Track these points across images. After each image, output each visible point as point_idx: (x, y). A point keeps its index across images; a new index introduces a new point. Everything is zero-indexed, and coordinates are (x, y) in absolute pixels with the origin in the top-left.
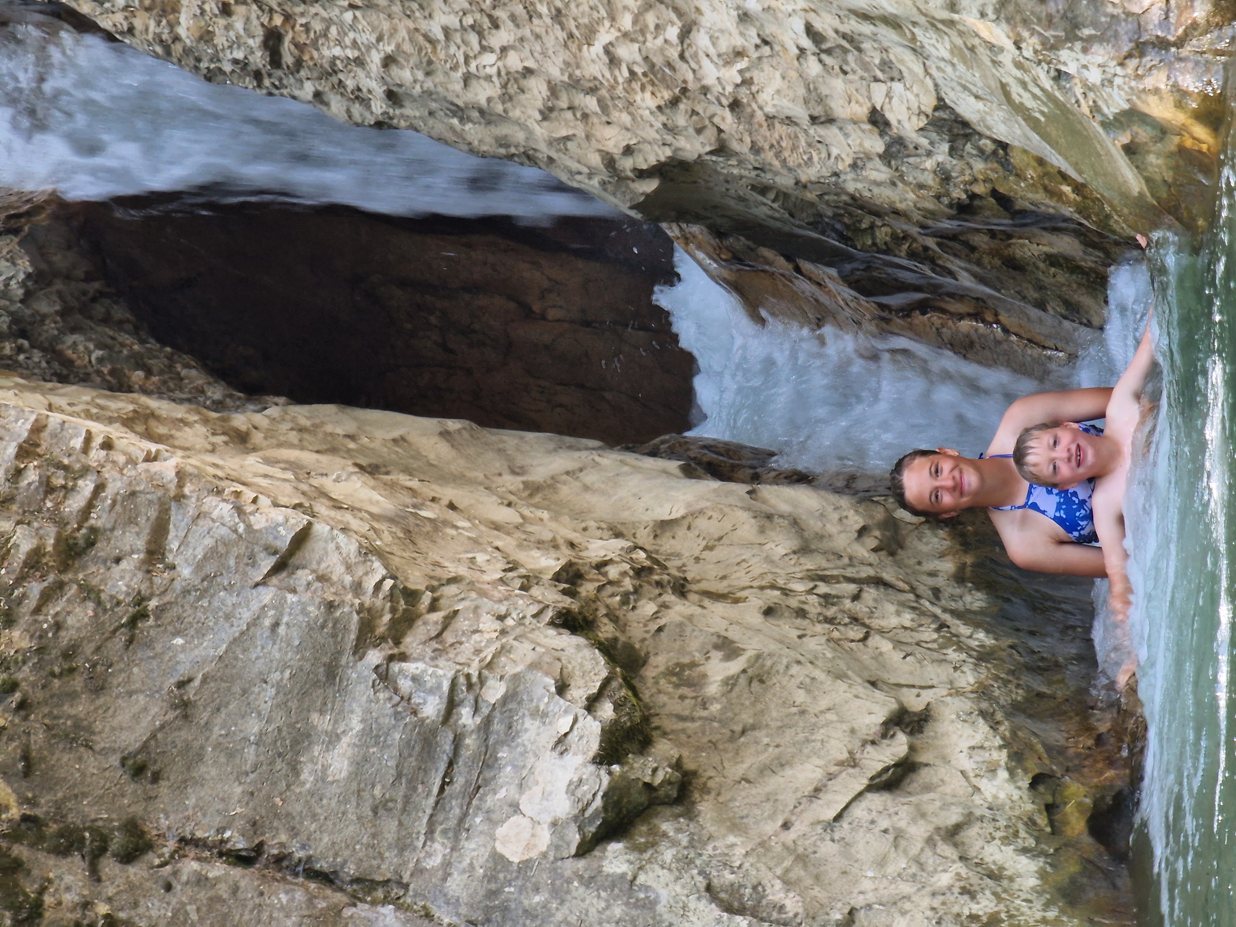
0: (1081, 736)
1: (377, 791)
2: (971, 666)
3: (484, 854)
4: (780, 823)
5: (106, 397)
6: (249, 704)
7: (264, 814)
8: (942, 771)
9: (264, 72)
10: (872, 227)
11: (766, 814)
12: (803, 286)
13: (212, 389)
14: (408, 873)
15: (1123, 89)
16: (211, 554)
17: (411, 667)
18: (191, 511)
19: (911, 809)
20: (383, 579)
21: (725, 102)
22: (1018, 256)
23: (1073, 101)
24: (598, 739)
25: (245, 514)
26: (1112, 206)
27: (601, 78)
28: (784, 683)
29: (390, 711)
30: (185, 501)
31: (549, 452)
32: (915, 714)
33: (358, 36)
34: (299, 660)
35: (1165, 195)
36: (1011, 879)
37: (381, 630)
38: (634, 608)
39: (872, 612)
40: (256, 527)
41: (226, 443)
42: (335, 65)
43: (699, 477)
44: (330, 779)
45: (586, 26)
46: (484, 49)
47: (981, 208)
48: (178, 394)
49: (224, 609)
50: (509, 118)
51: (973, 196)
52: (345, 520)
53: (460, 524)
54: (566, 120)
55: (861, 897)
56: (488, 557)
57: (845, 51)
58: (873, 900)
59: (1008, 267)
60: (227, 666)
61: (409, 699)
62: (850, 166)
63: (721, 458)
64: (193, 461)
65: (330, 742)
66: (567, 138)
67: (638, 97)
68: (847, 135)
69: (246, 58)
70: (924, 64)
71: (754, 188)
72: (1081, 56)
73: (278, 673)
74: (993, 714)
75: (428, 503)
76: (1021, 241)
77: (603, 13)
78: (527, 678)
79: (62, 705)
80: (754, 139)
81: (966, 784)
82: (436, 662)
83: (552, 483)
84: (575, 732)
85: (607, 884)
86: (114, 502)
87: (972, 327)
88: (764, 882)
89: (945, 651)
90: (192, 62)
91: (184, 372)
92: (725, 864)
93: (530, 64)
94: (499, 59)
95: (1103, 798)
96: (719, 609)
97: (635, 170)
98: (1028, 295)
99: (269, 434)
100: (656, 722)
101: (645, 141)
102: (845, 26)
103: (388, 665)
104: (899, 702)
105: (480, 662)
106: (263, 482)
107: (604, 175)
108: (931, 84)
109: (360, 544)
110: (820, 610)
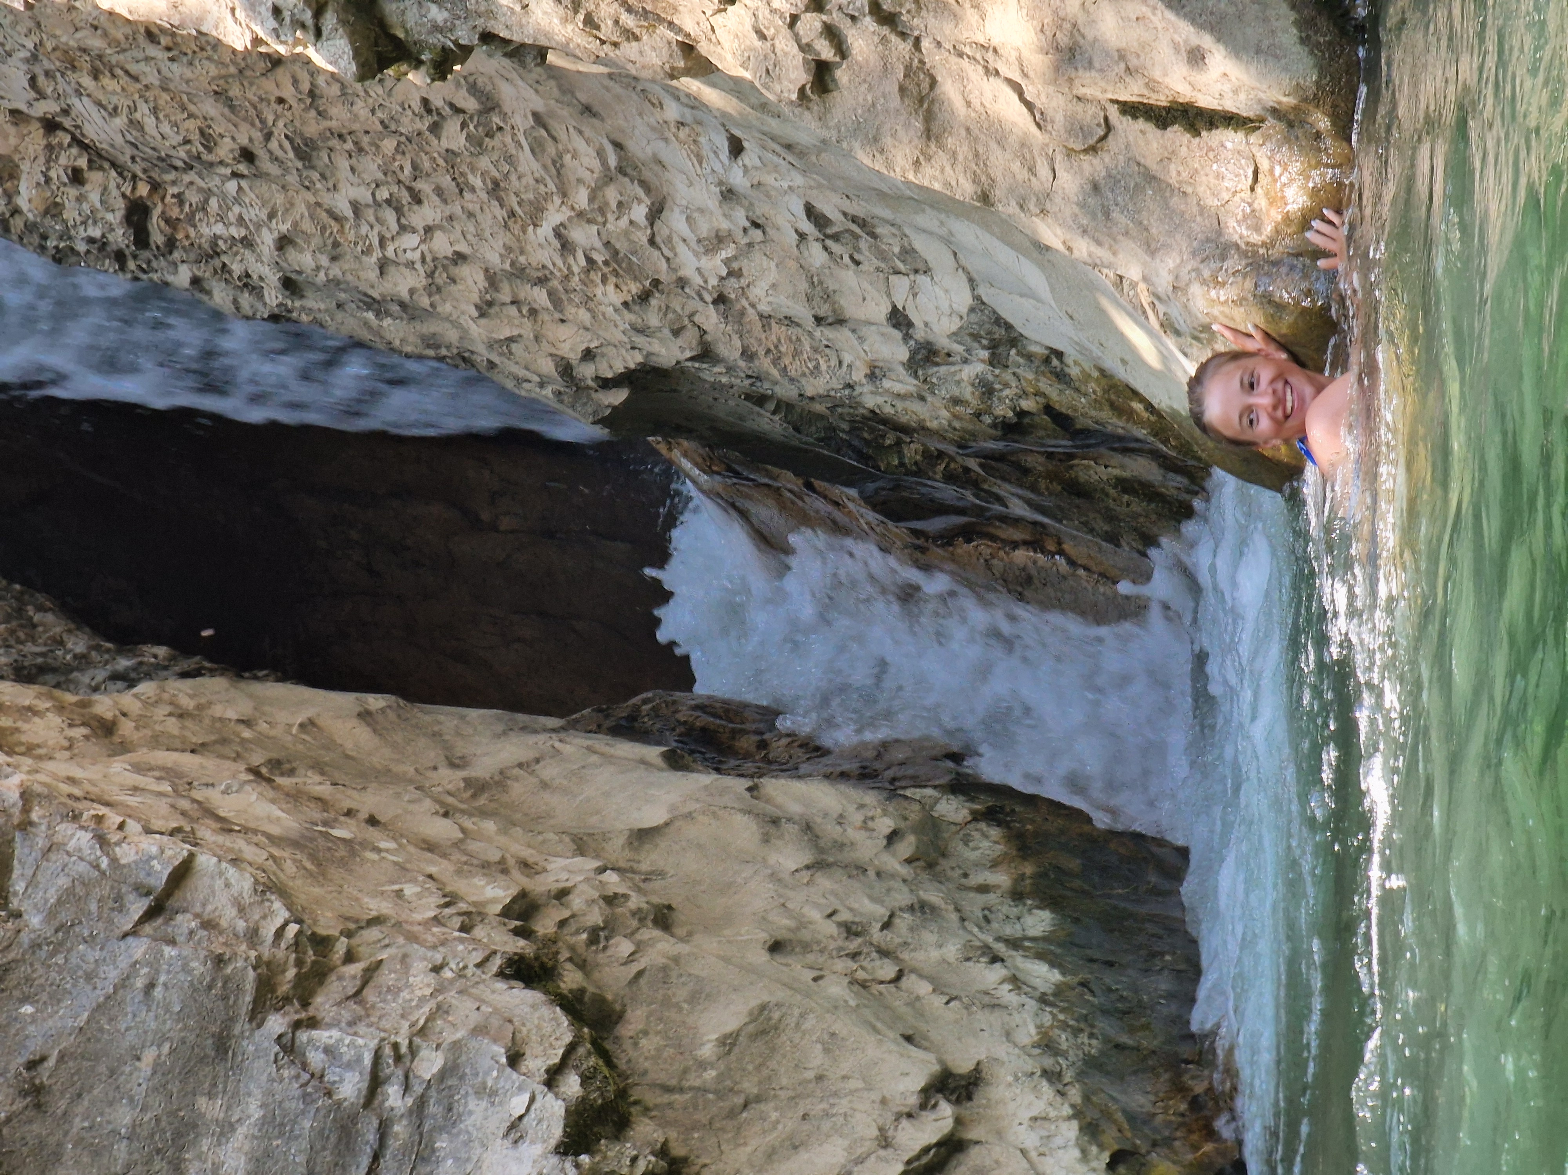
0: (1171, 1099)
2: (1033, 1012)
6: (118, 1087)
8: (997, 1151)
9: (127, 252)
10: (899, 443)
12: (815, 503)
13: (73, 638)
16: (68, 896)
17: (323, 1036)
18: (41, 842)
20: (286, 923)
21: (709, 298)
22: (1081, 480)
23: (1140, 311)
24: (562, 1123)
25: (109, 844)
27: (551, 267)
28: (796, 1041)
29: (298, 1093)
30: (34, 830)
31: (498, 736)
32: (961, 1076)
33: (244, 210)
34: (181, 1030)
37: (284, 988)
38: (605, 948)
39: (906, 943)
40: (123, 861)
41: (86, 737)
42: (217, 245)
43: (686, 768)
45: (531, 203)
46: (403, 229)
47: (1032, 426)
48: (30, 648)
49: (85, 966)
50: (438, 314)
51: (1022, 414)
52: (236, 847)
53: (383, 845)
54: (508, 316)
56: (419, 889)
57: (856, 237)
59: (1070, 493)
60: (89, 1040)
61: (322, 1076)
62: (866, 376)
63: (718, 721)
64: (41, 777)
65: (222, 1134)
66: (511, 340)
67: (599, 291)
68: (861, 339)
69: (103, 236)
70: (955, 255)
71: (748, 397)
72: (1147, 259)
73: (154, 1048)
74: (1060, 1075)
75: (342, 818)
76: (1085, 462)
77: (552, 187)
78: (470, 1046)
80: (746, 342)
81: (1027, 1166)
82: (355, 1029)
83: (501, 780)
84: (532, 1114)
87: (1030, 558)
89: (999, 992)
90: (36, 239)
91: (37, 617)
93: (462, 248)
94: (422, 241)
97: (597, 378)
98: (1097, 527)
99: (141, 722)
100: (635, 1094)
101: (609, 344)
102: (857, 209)
103: (293, 1033)
104: (940, 1061)
105: (411, 1026)
106: (133, 801)
107: (559, 384)
108: (964, 278)
109: (256, 880)
110: (840, 943)
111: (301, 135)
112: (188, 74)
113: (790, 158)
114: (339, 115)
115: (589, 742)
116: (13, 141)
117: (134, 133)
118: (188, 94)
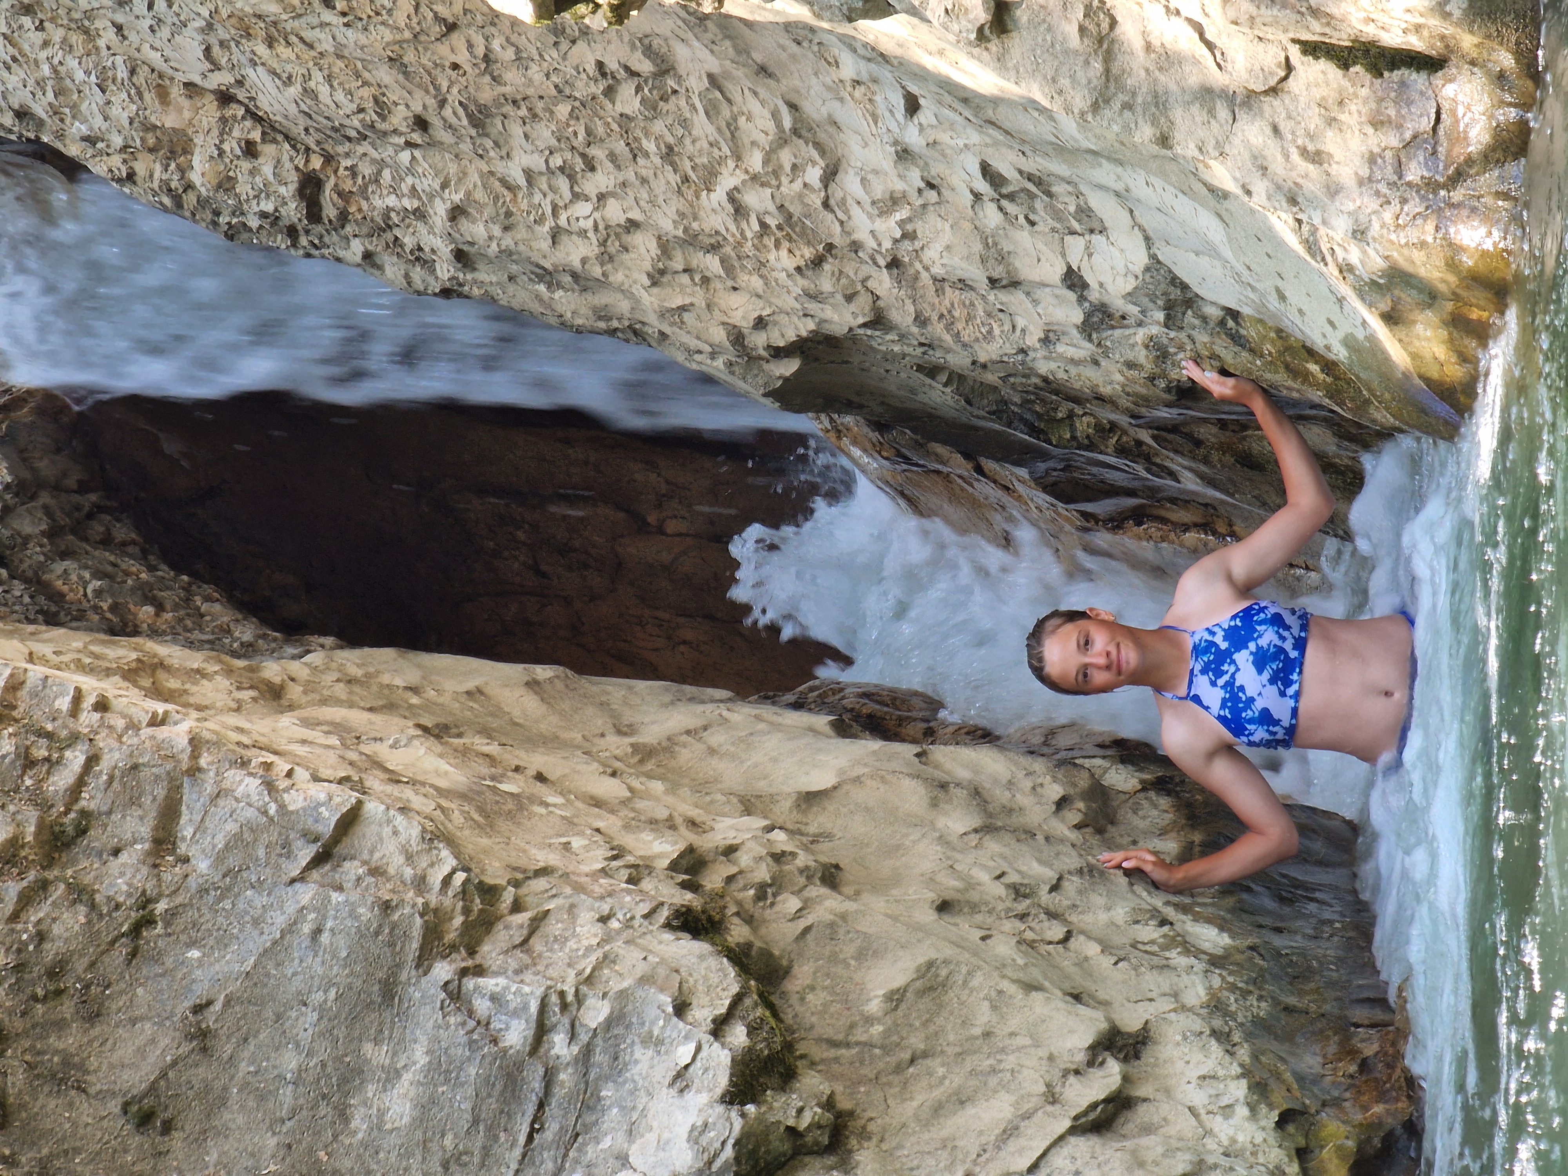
0: (1340, 1060)
1: (448, 1141)
2: (1201, 974)
5: (103, 642)
6: (284, 1032)
7: (304, 1171)
8: (1165, 1108)
9: (299, 228)
10: (1071, 415)
11: (942, 1165)
12: (985, 489)
13: (240, 628)
15: (1380, 243)
16: (236, 842)
17: (490, 983)
18: (209, 788)
19: (1127, 1156)
20: (454, 871)
21: (882, 262)
22: (1255, 452)
23: (1319, 258)
24: (728, 1072)
25: (277, 791)
26: (1369, 390)
27: (724, 232)
28: (964, 998)
29: (464, 1040)
30: (202, 776)
31: (666, 706)
32: (1130, 1035)
33: (417, 181)
34: (348, 976)
35: (1436, 376)
37: (451, 936)
38: (772, 904)
39: (1075, 906)
40: (291, 808)
41: (255, 699)
42: (389, 218)
43: (854, 736)
44: (388, 1126)
45: (705, 167)
46: (576, 196)
48: (197, 635)
49: (252, 912)
50: (610, 284)
52: (404, 797)
53: (551, 800)
54: (681, 285)
56: (587, 842)
57: (1032, 196)
59: (1243, 465)
60: (255, 984)
61: (488, 1023)
62: (1040, 340)
63: (885, 709)
64: (211, 725)
65: (388, 1080)
66: (683, 308)
67: (772, 257)
68: (1036, 302)
69: (276, 210)
70: (1131, 212)
71: (920, 368)
72: (1327, 202)
73: (321, 993)
74: (1228, 1035)
75: (510, 774)
77: (726, 150)
78: (637, 995)
79: (48, 1037)
80: (919, 307)
81: (1195, 1123)
82: (521, 977)
83: (669, 747)
84: (698, 1063)
86: (111, 778)
87: (1201, 540)
89: (1167, 954)
90: (209, 216)
91: (204, 607)
93: (635, 215)
94: (596, 209)
95: (1369, 1139)
97: (769, 347)
98: (1269, 501)
99: (310, 687)
100: (801, 1048)
101: (781, 311)
102: (1031, 165)
103: (460, 980)
104: (1109, 1020)
105: (577, 975)
106: (301, 750)
107: (730, 354)
108: (1140, 236)
109: (424, 828)
110: (1008, 904)
111: (475, 101)
112: (363, 39)
113: (967, 113)
114: (513, 78)
115: (757, 712)
116: (187, 115)
117: (308, 101)
118: (362, 60)
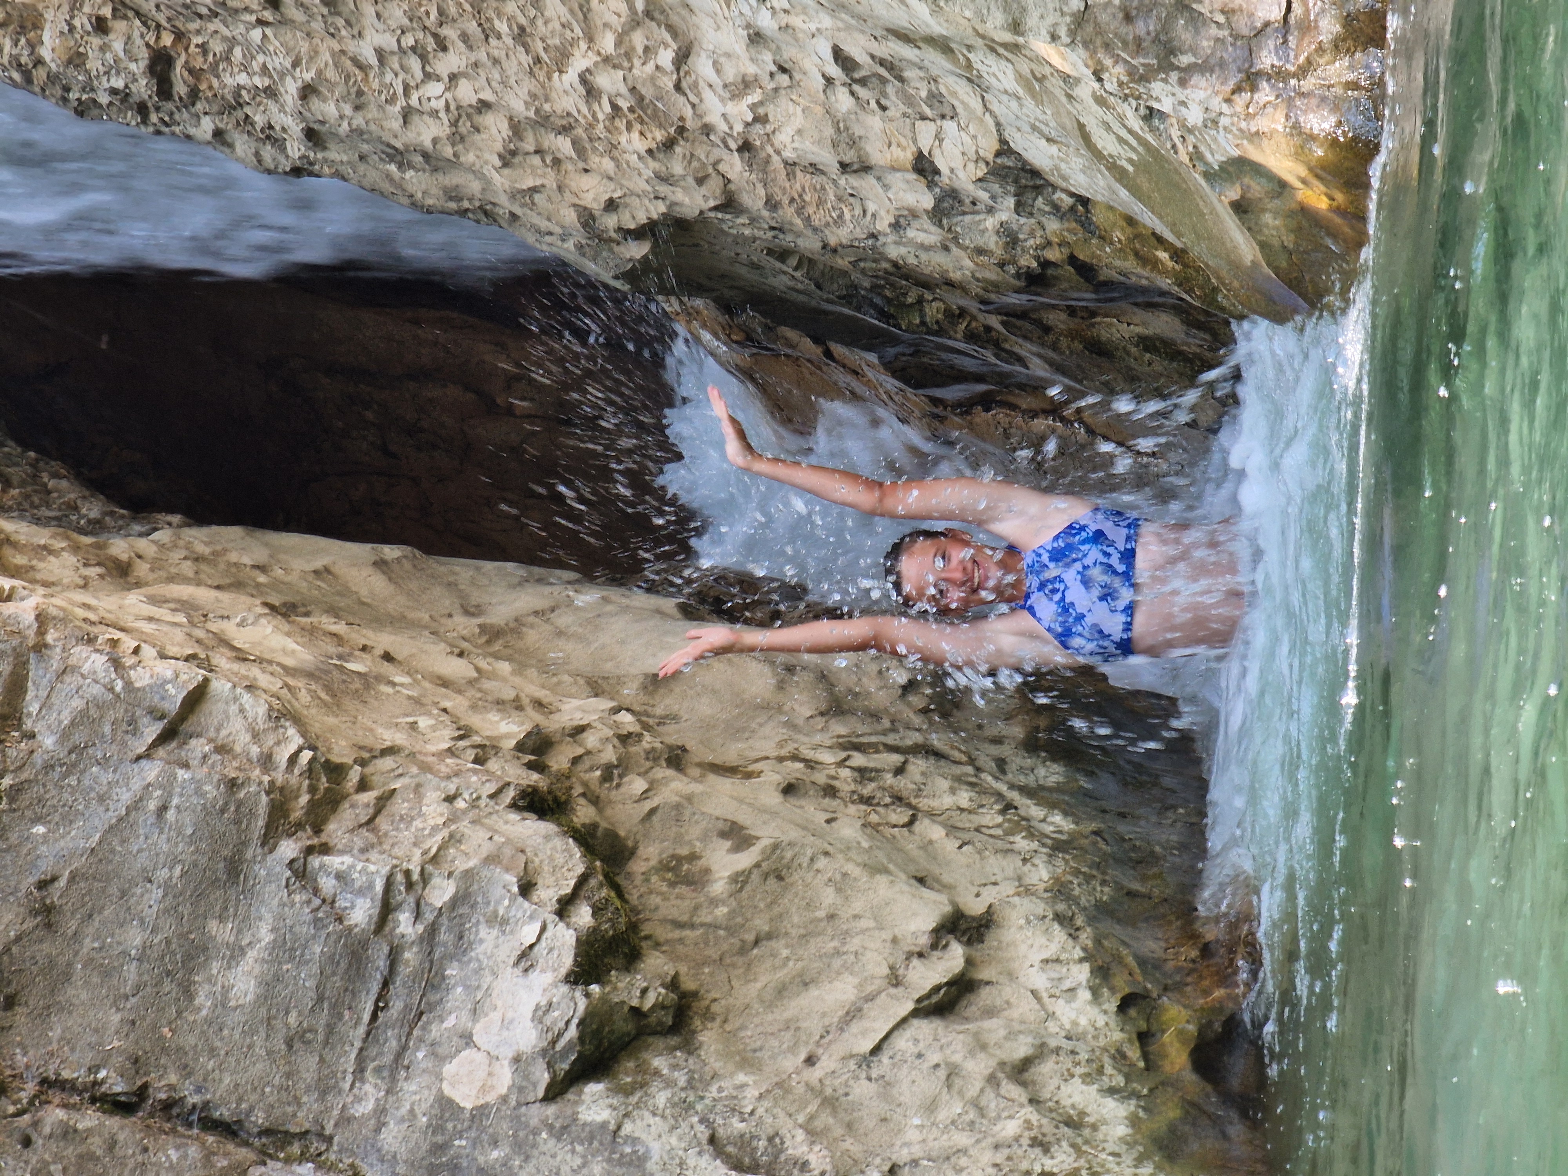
0: (1183, 945)
1: (292, 1019)
2: (1045, 858)
3: (428, 1097)
4: (803, 1056)
6: (129, 909)
7: (148, 1049)
8: (1008, 991)
9: (150, 104)
10: (920, 301)
11: (785, 1046)
12: (836, 375)
13: (87, 505)
14: (332, 1122)
15: (1230, 132)
16: (81, 719)
17: (335, 862)
18: (55, 664)
19: (969, 1039)
20: (300, 750)
21: (733, 146)
22: (1103, 339)
23: (1169, 146)
24: (573, 952)
25: (124, 668)
26: (1218, 278)
27: (576, 114)
28: (809, 880)
29: (309, 918)
30: (48, 652)
31: (513, 587)
32: (973, 918)
33: (268, 59)
34: (193, 853)
35: (1284, 264)
36: (1094, 1127)
37: (297, 814)
38: (618, 786)
39: (920, 790)
40: (137, 685)
41: (101, 576)
42: (240, 96)
44: (232, 1003)
45: (557, 48)
46: (428, 76)
47: (1056, 278)
48: (45, 512)
49: (97, 788)
50: (461, 164)
51: (1045, 264)
52: (251, 675)
53: (398, 679)
54: (532, 166)
55: (905, 1151)
56: (433, 722)
57: (883, 81)
58: (920, 1154)
59: (1091, 352)
60: (101, 861)
61: (333, 902)
62: (890, 225)
64: (57, 601)
65: (232, 957)
66: (534, 190)
67: (623, 139)
68: (886, 187)
69: (126, 86)
70: (983, 98)
71: (770, 252)
72: (1177, 90)
73: (166, 870)
74: (1072, 919)
75: (357, 653)
76: (1108, 320)
77: (578, 31)
78: (482, 875)
80: (770, 190)
81: (1038, 1007)
82: (367, 856)
83: (516, 627)
84: (543, 943)
85: (583, 1135)
87: (1049, 426)
88: (783, 1132)
89: (1012, 839)
90: (59, 92)
91: (51, 484)
92: (733, 1110)
93: (487, 95)
94: (448, 89)
95: (1210, 1023)
96: (725, 785)
97: (620, 229)
98: (1117, 388)
99: (156, 565)
100: (646, 929)
101: (632, 194)
102: (883, 50)
103: (305, 858)
104: (953, 903)
105: (423, 854)
106: (148, 628)
107: (579, 235)
108: (991, 122)
109: (270, 706)
110: (854, 787)
115: (605, 593)
